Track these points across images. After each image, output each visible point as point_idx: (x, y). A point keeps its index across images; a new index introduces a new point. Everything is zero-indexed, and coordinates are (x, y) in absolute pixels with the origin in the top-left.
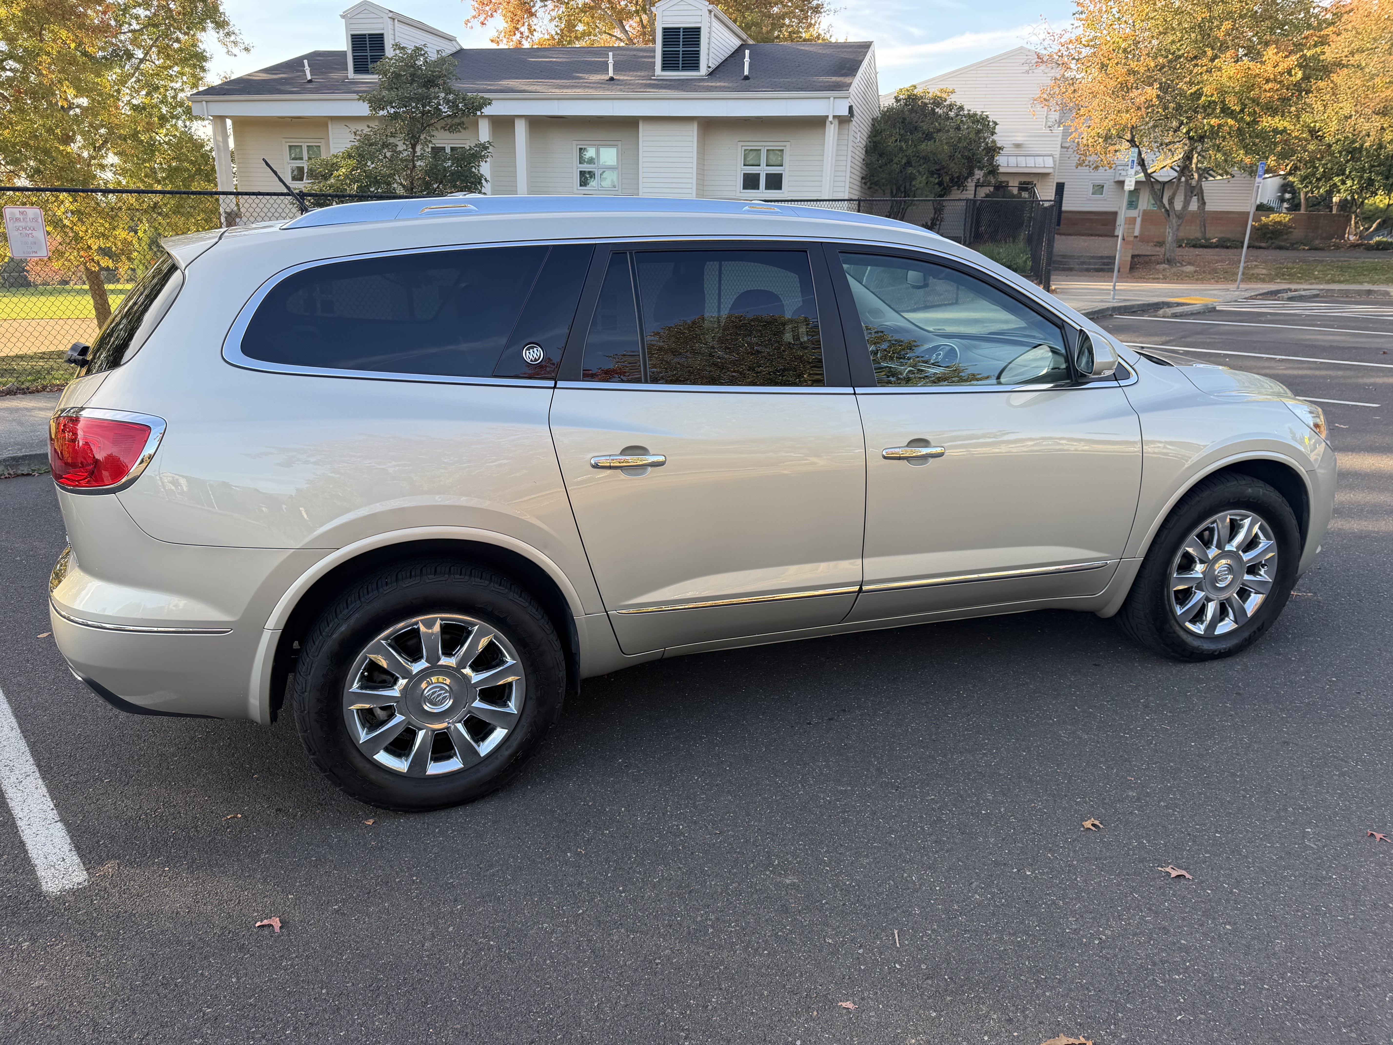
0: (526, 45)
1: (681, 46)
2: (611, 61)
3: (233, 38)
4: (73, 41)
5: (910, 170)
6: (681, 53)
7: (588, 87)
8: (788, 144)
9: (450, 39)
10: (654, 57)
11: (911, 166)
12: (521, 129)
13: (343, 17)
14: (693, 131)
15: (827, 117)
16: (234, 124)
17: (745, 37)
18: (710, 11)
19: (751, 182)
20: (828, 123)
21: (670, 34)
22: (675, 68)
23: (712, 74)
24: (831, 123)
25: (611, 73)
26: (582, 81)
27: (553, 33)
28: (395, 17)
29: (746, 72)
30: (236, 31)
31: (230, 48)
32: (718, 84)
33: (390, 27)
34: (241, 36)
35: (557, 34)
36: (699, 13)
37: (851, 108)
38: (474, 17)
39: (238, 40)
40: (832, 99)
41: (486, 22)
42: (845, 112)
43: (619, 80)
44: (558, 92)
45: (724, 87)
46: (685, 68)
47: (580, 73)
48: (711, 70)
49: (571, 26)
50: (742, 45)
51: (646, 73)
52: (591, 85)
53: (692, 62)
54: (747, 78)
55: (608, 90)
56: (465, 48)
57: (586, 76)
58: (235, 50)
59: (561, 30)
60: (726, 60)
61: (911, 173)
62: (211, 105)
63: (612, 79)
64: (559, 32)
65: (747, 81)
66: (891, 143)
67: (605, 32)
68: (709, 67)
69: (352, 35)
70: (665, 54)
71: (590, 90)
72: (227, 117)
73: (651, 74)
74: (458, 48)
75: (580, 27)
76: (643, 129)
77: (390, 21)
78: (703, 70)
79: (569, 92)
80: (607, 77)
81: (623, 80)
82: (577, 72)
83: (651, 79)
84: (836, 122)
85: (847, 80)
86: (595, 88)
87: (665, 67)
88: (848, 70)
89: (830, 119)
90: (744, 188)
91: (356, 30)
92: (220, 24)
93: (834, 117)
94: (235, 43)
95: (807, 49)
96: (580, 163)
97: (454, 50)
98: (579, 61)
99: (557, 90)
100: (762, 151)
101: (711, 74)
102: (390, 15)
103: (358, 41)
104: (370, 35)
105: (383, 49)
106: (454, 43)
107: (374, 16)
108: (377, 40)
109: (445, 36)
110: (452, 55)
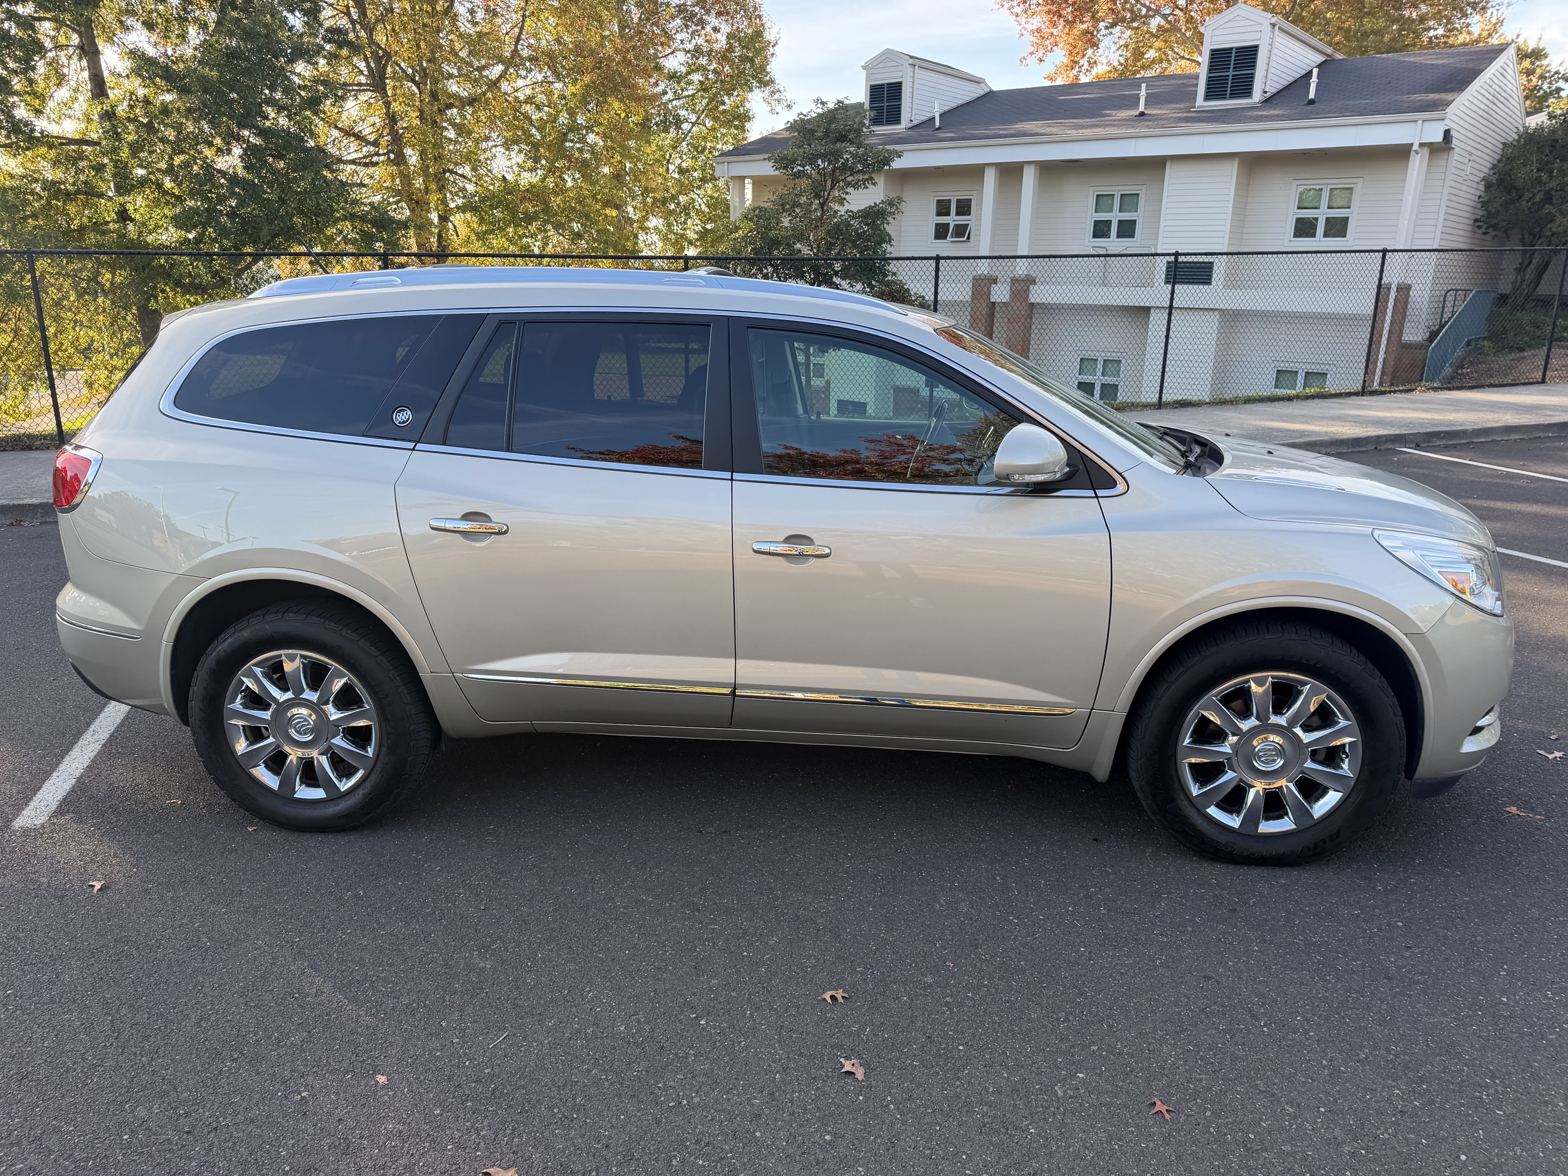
0: (1084, 79)
1: (1231, 69)
2: (1143, 93)
3: (777, 96)
4: (624, 111)
5: (1548, 208)
6: (1230, 78)
7: (1111, 125)
8: (1360, 181)
9: (978, 81)
10: (1197, 85)
11: (1551, 204)
12: (1029, 177)
13: (864, 68)
14: (1231, 172)
15: (1412, 144)
16: (753, 183)
17: (1329, 50)
18: (1273, 25)
19: (1305, 228)
20: (1413, 153)
21: (1219, 58)
22: (1221, 96)
23: (1269, 101)
24: (1417, 152)
25: (1141, 108)
26: (1106, 118)
27: (1116, 64)
28: (918, 63)
29: (1312, 95)
30: (782, 89)
31: (774, 107)
32: (1271, 112)
33: (910, 74)
34: (785, 94)
35: (1121, 64)
36: (1258, 28)
37: (1447, 133)
38: (1032, 53)
39: (782, 97)
40: (1420, 122)
41: (1044, 58)
42: (1439, 138)
43: (1150, 115)
44: (1074, 133)
45: (1278, 115)
46: (1233, 96)
47: (1109, 109)
48: (1268, 95)
49: (1138, 54)
50: (1325, 61)
51: (1187, 105)
52: (1116, 123)
53: (1244, 88)
54: (1312, 102)
55: (1133, 127)
56: (995, 89)
57: (1114, 112)
58: (778, 108)
59: (1126, 60)
60: (1295, 82)
61: (1550, 213)
62: (732, 166)
63: (1142, 114)
64: (1123, 62)
65: (1311, 106)
66: (1522, 175)
67: (1183, 58)
68: (1266, 92)
69: (871, 86)
70: (1210, 80)
71: (1111, 129)
72: (745, 177)
73: (1191, 105)
74: (987, 90)
75: (1151, 54)
76: (1170, 171)
77: (910, 69)
78: (1257, 96)
79: (1087, 132)
80: (1137, 113)
81: (1155, 115)
82: (1106, 109)
83: (1190, 112)
84: (1426, 151)
85: (1449, 97)
86: (1118, 126)
87: (1208, 96)
88: (1458, 83)
89: (1416, 147)
90: (1295, 236)
91: (876, 80)
92: (765, 83)
93: (1421, 145)
94: (779, 101)
95: (1412, 59)
96: (1096, 212)
97: (982, 93)
98: (1114, 96)
99: (1074, 132)
100: (1324, 192)
101: (1267, 100)
102: (911, 61)
103: (876, 92)
104: (888, 84)
105: (900, 98)
106: (983, 85)
107: (895, 64)
108: (895, 89)
109: (972, 78)
110: (978, 98)
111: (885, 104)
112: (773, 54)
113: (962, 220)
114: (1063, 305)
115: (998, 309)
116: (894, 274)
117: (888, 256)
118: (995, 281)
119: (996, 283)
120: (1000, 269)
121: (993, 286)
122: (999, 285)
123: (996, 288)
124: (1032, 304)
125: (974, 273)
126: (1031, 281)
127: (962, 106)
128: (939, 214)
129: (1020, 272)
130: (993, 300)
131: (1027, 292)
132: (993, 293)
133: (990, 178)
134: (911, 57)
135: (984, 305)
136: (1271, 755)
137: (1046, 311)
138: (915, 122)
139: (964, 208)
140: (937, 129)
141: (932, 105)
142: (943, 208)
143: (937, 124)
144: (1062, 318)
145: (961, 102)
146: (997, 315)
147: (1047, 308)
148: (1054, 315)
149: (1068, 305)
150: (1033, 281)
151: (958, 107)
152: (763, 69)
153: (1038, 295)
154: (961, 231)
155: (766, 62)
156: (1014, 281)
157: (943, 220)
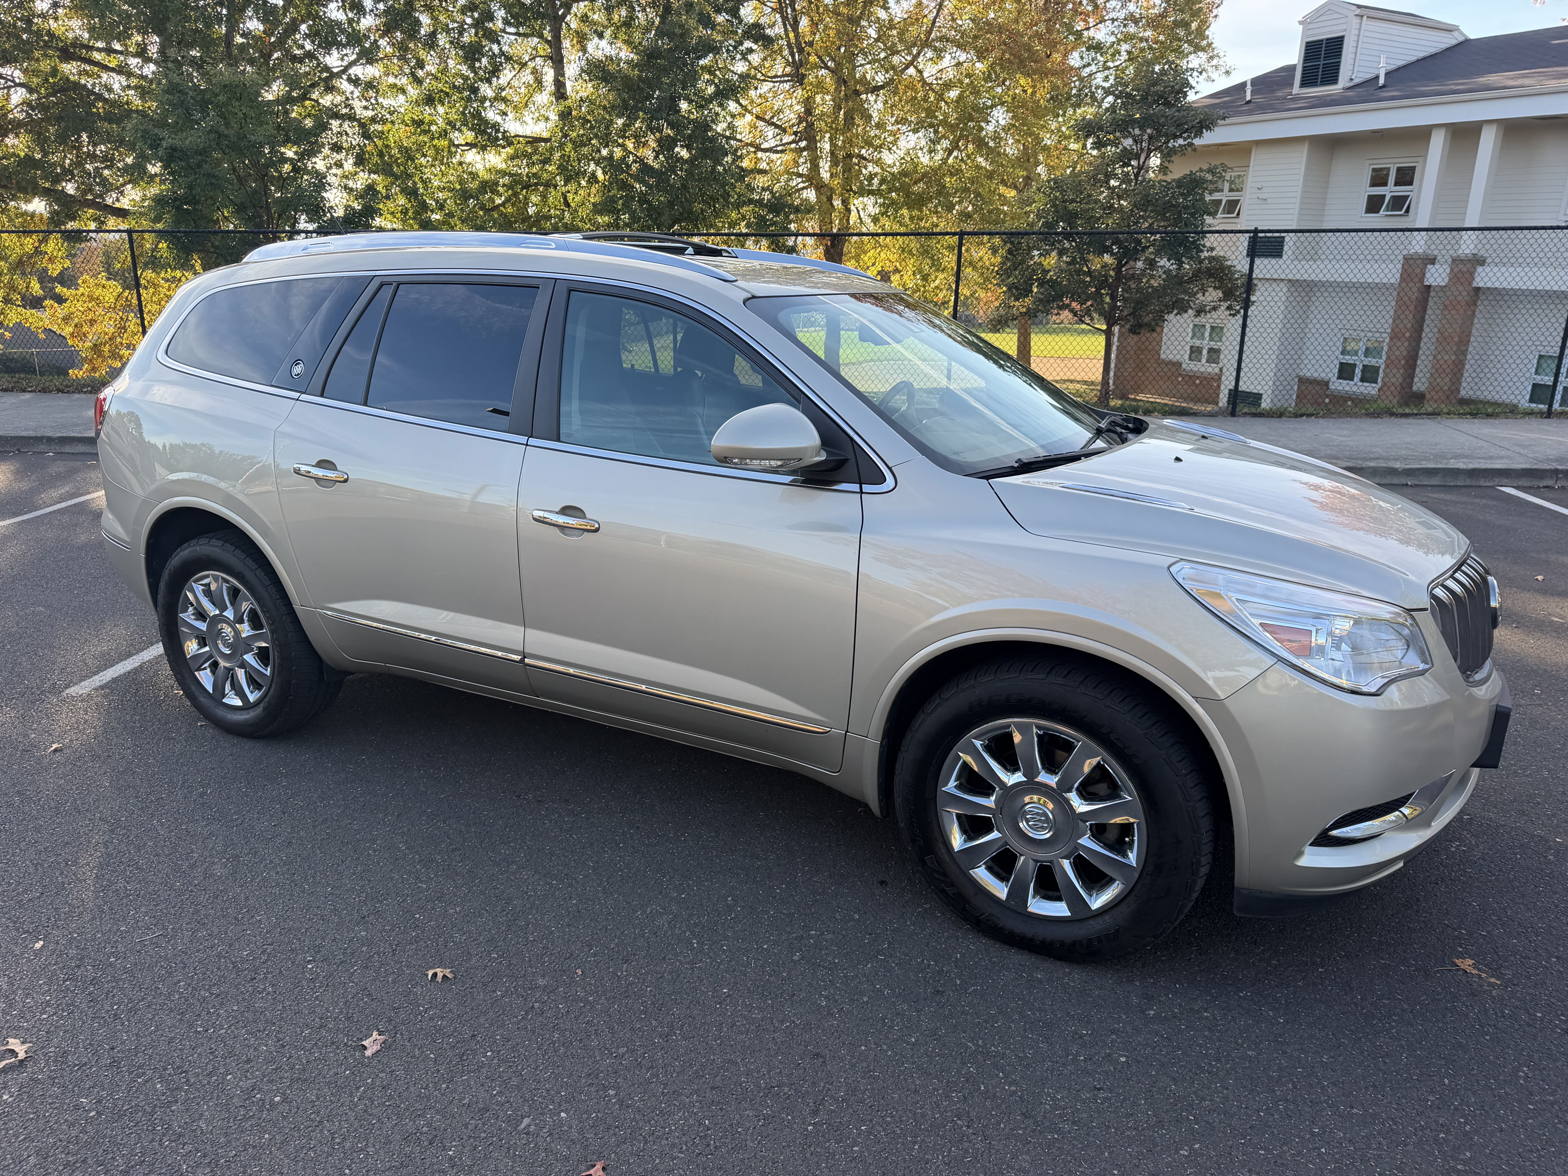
3: (1214, 62)
9: (1449, 29)
12: (1488, 139)
13: (1301, 23)
28: (1367, 12)
30: (1221, 54)
31: (1210, 74)
33: (1355, 26)
34: (1224, 59)
39: (1220, 63)
44: (1553, 84)
56: (1471, 37)
69: (1307, 43)
74: (1461, 39)
77: (1356, 20)
91: (1313, 36)
92: (1202, 48)
94: (1216, 67)
97: (1454, 42)
99: (1554, 82)
102: (1358, 11)
103: (1312, 50)
104: (1327, 39)
105: (1340, 55)
106: (1456, 34)
107: (1337, 16)
108: (1335, 46)
109: (1437, 26)
110: (1448, 49)
111: (1322, 63)
112: (1216, 16)
113: (1401, 191)
114: (1523, 291)
115: (1432, 294)
116: (1212, 249)
117: (1205, 229)
118: (1433, 261)
119: (1434, 264)
120: (1441, 246)
121: (1429, 267)
122: (1437, 266)
123: (1433, 270)
124: (1478, 289)
125: (1405, 252)
126: (1478, 261)
127: (1424, 59)
128: (1373, 184)
129: (1467, 251)
130: (1427, 283)
131: (1472, 274)
132: (1428, 275)
133: (1438, 143)
134: (1359, 6)
135: (1415, 289)
136: (1040, 820)
137: (1499, 298)
138: (1357, 81)
139: (1406, 177)
140: (1381, 87)
141: (1376, 59)
142: (1379, 179)
143: (1382, 81)
144: (1521, 306)
145: (1421, 55)
146: (1431, 303)
147: (1499, 294)
148: (1509, 303)
149: (1531, 291)
150: (1482, 262)
151: (1418, 61)
152: (1201, 33)
153: (1484, 278)
154: (1399, 203)
155: (1204, 24)
156: (1456, 261)
157: (1378, 191)
